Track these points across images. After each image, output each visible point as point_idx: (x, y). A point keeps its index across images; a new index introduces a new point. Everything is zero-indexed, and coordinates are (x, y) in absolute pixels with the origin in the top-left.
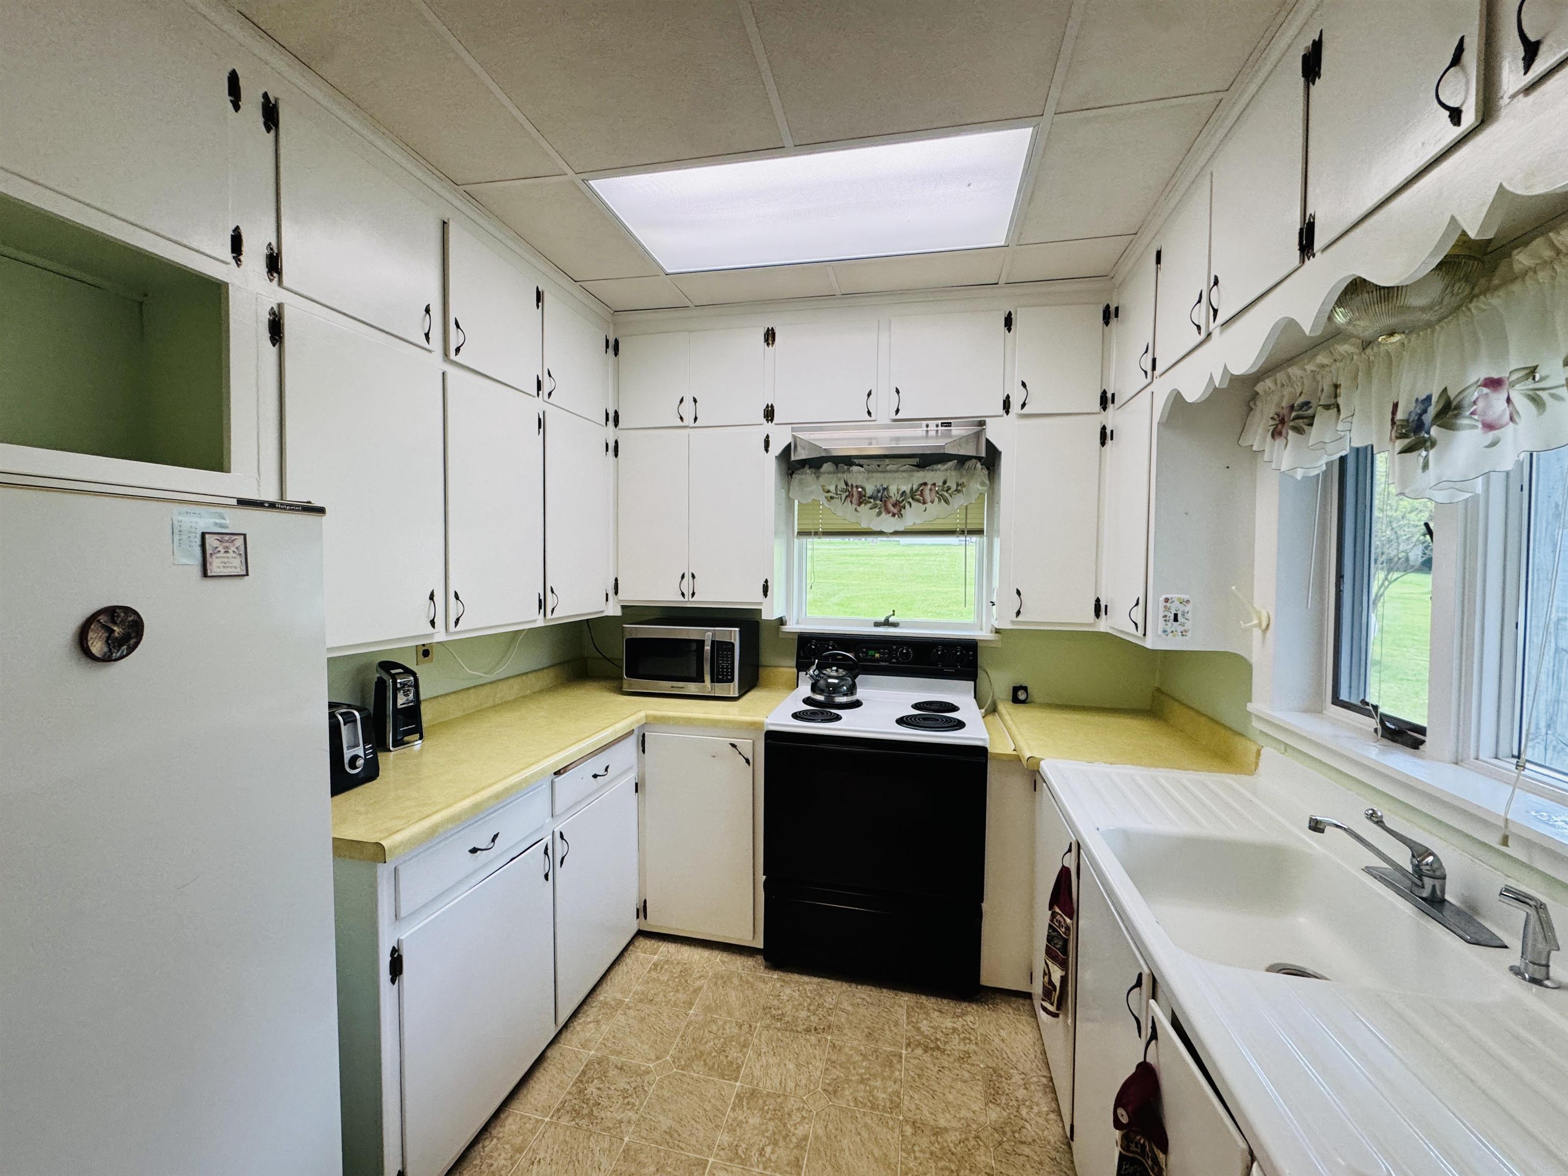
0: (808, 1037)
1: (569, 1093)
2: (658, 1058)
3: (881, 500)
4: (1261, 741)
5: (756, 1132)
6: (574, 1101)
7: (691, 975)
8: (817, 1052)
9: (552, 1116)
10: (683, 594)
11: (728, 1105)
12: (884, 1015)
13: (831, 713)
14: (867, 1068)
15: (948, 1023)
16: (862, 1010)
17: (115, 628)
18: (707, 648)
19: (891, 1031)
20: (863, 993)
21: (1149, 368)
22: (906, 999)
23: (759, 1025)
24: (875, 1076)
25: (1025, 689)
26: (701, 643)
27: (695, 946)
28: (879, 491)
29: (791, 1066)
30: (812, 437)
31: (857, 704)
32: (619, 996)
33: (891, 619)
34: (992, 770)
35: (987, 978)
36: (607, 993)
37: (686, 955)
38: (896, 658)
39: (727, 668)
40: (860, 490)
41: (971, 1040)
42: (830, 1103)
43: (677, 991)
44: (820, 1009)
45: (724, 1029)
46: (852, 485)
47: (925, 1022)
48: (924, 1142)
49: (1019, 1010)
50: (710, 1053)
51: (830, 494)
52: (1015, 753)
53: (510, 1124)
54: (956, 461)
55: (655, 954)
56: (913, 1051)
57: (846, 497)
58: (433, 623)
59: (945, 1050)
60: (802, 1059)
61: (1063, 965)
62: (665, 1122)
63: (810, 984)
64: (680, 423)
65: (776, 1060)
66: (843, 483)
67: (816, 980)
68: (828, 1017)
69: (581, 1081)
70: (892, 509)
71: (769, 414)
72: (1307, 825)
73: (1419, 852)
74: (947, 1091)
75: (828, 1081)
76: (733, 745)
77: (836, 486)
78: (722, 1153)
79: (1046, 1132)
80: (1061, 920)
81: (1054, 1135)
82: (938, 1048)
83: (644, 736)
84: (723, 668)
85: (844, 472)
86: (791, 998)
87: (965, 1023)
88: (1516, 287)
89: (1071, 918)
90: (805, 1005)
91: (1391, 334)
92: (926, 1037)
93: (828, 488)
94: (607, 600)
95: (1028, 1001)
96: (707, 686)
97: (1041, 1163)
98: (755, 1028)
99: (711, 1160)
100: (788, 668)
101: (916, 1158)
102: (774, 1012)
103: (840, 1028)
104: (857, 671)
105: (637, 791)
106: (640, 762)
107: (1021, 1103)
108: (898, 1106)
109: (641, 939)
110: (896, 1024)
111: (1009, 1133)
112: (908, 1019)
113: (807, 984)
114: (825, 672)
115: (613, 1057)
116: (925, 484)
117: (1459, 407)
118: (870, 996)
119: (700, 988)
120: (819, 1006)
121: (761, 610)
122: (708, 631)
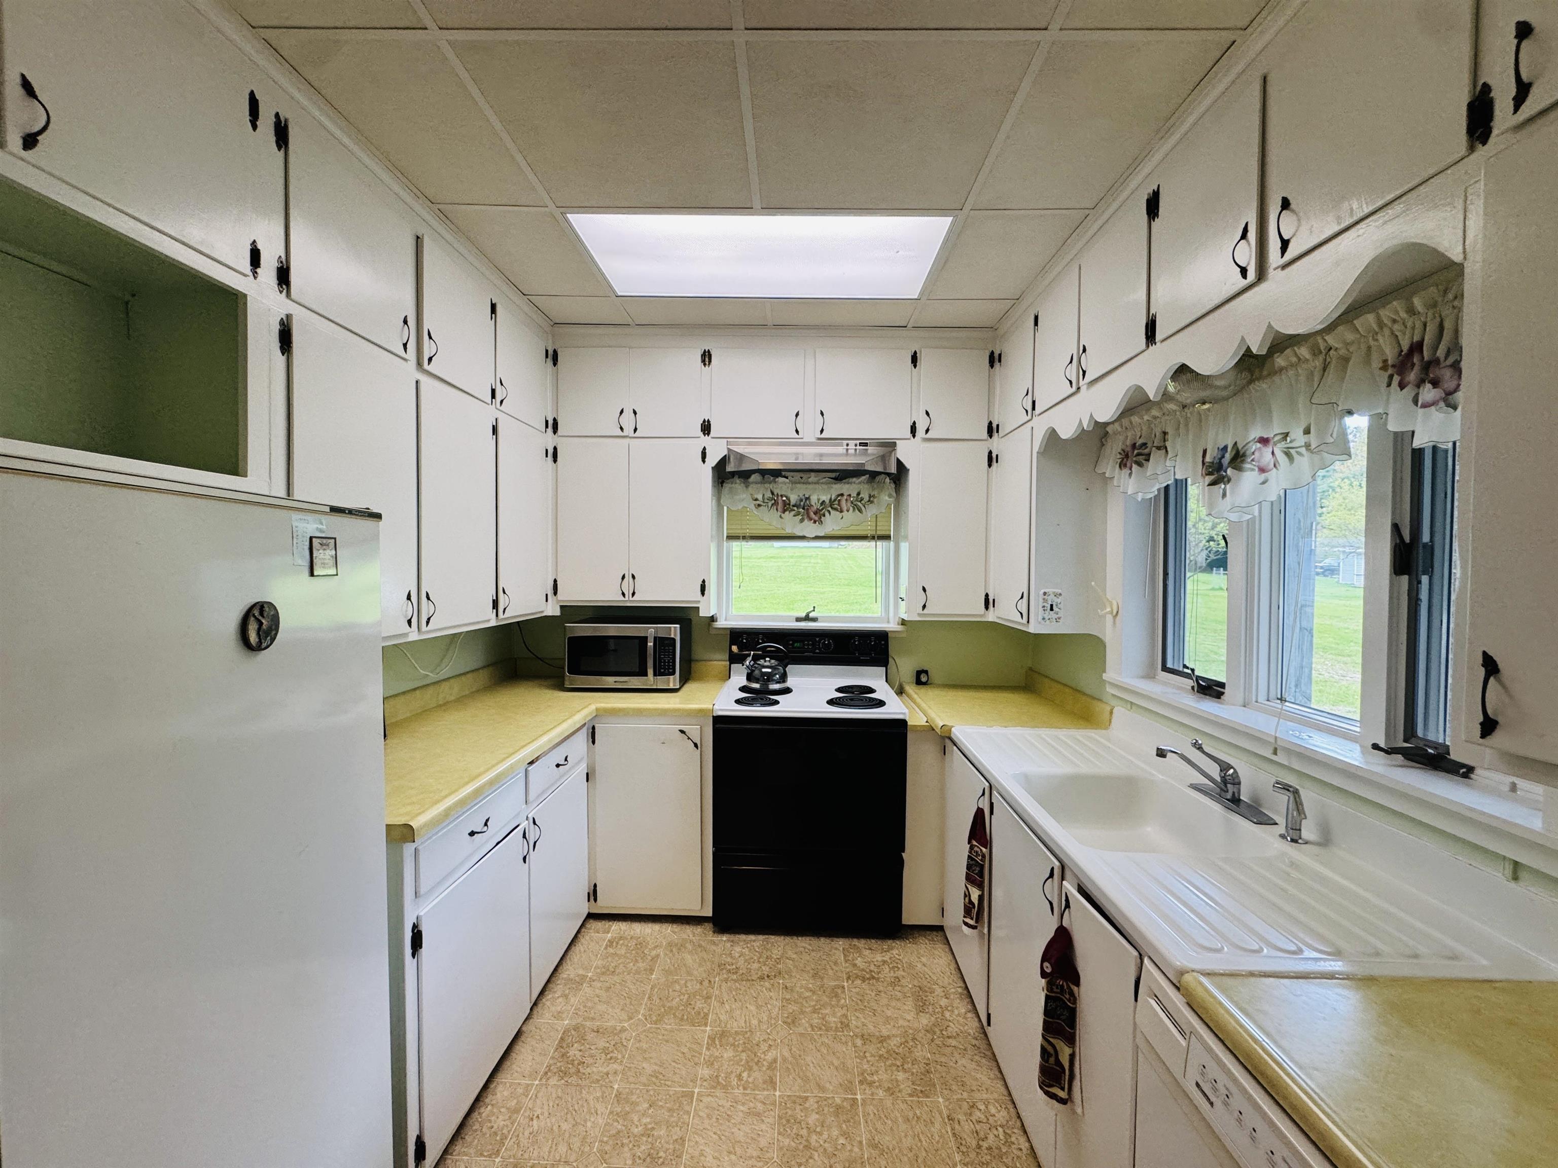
0: (762, 983)
1: (553, 1058)
2: (631, 1018)
3: (803, 509)
4: (1113, 702)
5: (731, 1063)
6: (559, 1064)
7: (646, 947)
8: (772, 994)
9: (541, 1079)
10: (623, 594)
11: (702, 1047)
12: (824, 957)
13: (770, 699)
14: (817, 1001)
15: (879, 957)
16: (805, 956)
17: (264, 621)
18: (650, 644)
19: (833, 969)
20: (804, 943)
21: (1029, 409)
22: (840, 944)
23: (717, 979)
24: (824, 1006)
25: (926, 672)
26: (644, 639)
27: (645, 922)
28: (801, 500)
29: (752, 1008)
30: (746, 450)
31: (787, 691)
32: (581, 972)
33: (811, 615)
34: (910, 737)
35: (908, 918)
36: (569, 971)
37: (638, 931)
38: (819, 649)
39: (669, 662)
40: (784, 498)
41: (899, 968)
42: (791, 1032)
43: (637, 961)
44: (769, 960)
45: (686, 987)
46: (778, 494)
47: (859, 959)
48: (871, 1048)
49: (933, 940)
50: (677, 1008)
51: (758, 502)
52: (927, 724)
53: (501, 1092)
54: (868, 476)
55: (608, 932)
56: (853, 982)
57: (772, 505)
58: (409, 622)
59: (879, 978)
60: (760, 1001)
61: (980, 886)
62: (649, 1068)
63: (757, 941)
64: (620, 433)
65: (738, 1004)
66: (770, 492)
67: (761, 937)
68: (777, 966)
69: (562, 1047)
70: (812, 514)
71: (706, 428)
72: (1155, 753)
73: (1224, 767)
74: (885, 1009)
75: (785, 1015)
76: (682, 732)
77: (764, 495)
78: (705, 1083)
79: (966, 1028)
80: (978, 850)
81: (972, 1029)
82: (873, 978)
83: (594, 728)
84: (665, 662)
85: (770, 483)
86: (741, 955)
87: (892, 956)
88: (1276, 379)
89: (986, 848)
90: (756, 958)
91: (1204, 403)
92: (863, 970)
93: (756, 496)
94: (547, 601)
95: (941, 933)
96: (650, 680)
97: (965, 1050)
98: (715, 982)
99: (696, 1090)
100: (719, 662)
101: (868, 1061)
102: (729, 967)
103: (789, 972)
104: (787, 661)
105: (587, 781)
106: (590, 754)
107: (943, 1009)
108: (848, 1025)
109: (591, 921)
110: (836, 963)
111: (939, 1032)
112: (845, 958)
113: (754, 941)
114: (759, 662)
115: (588, 1024)
116: (842, 495)
117: (1244, 455)
118: (810, 945)
119: (658, 956)
120: (767, 958)
121: (698, 608)
122: (651, 628)
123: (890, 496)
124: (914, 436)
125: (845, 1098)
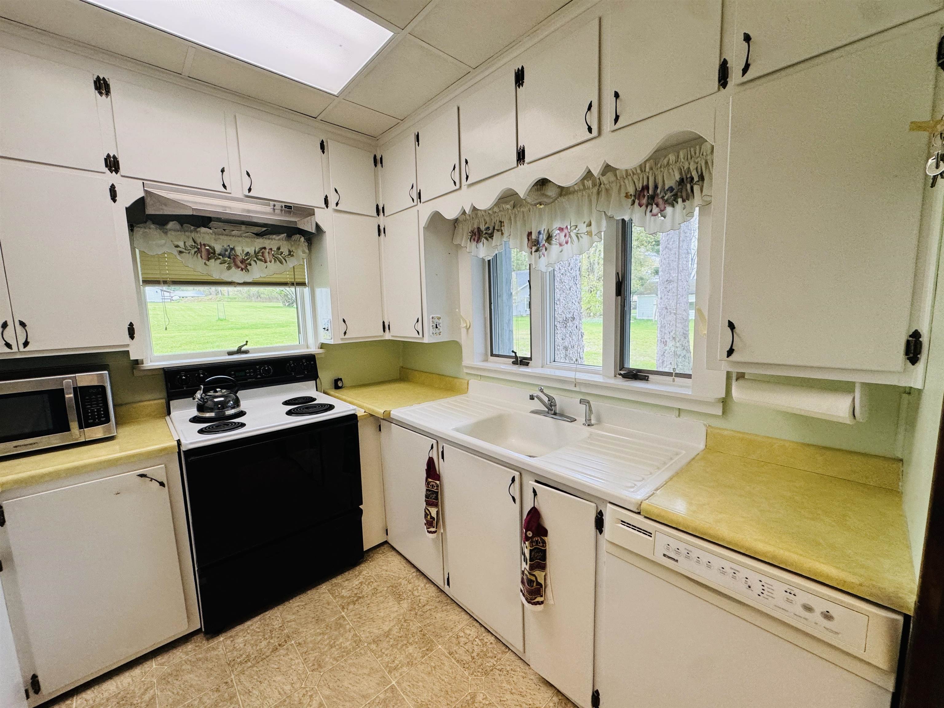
3: (229, 257)
4: (467, 378)
7: (133, 697)
10: (8, 345)
13: (235, 423)
14: (329, 638)
15: (356, 582)
16: (302, 612)
18: (69, 395)
19: (328, 609)
20: (296, 603)
21: (415, 197)
22: (324, 588)
23: (233, 676)
24: (336, 639)
25: (341, 379)
26: (60, 392)
28: (226, 250)
31: (244, 413)
33: (244, 349)
35: (367, 545)
38: (260, 374)
39: (99, 411)
40: (207, 248)
41: (372, 582)
44: (274, 632)
46: (200, 243)
47: (343, 591)
48: (384, 645)
49: (384, 552)
51: (179, 249)
54: (286, 234)
56: (347, 609)
57: (195, 252)
59: (363, 596)
61: (437, 505)
66: (191, 240)
70: (240, 264)
71: (112, 164)
73: (550, 399)
74: (379, 614)
75: (310, 665)
77: (185, 243)
80: (433, 483)
81: (433, 592)
82: (360, 598)
84: (93, 412)
85: (191, 232)
86: (245, 643)
91: (541, 205)
93: (176, 243)
95: (385, 546)
96: (71, 435)
102: (239, 660)
103: (296, 632)
108: (360, 641)
110: (328, 604)
112: (333, 596)
116: (265, 248)
117: (551, 237)
118: (302, 601)
119: (153, 697)
120: (271, 631)
121: (128, 351)
122: (66, 378)
123: (304, 252)
124: (327, 207)
125: (385, 691)
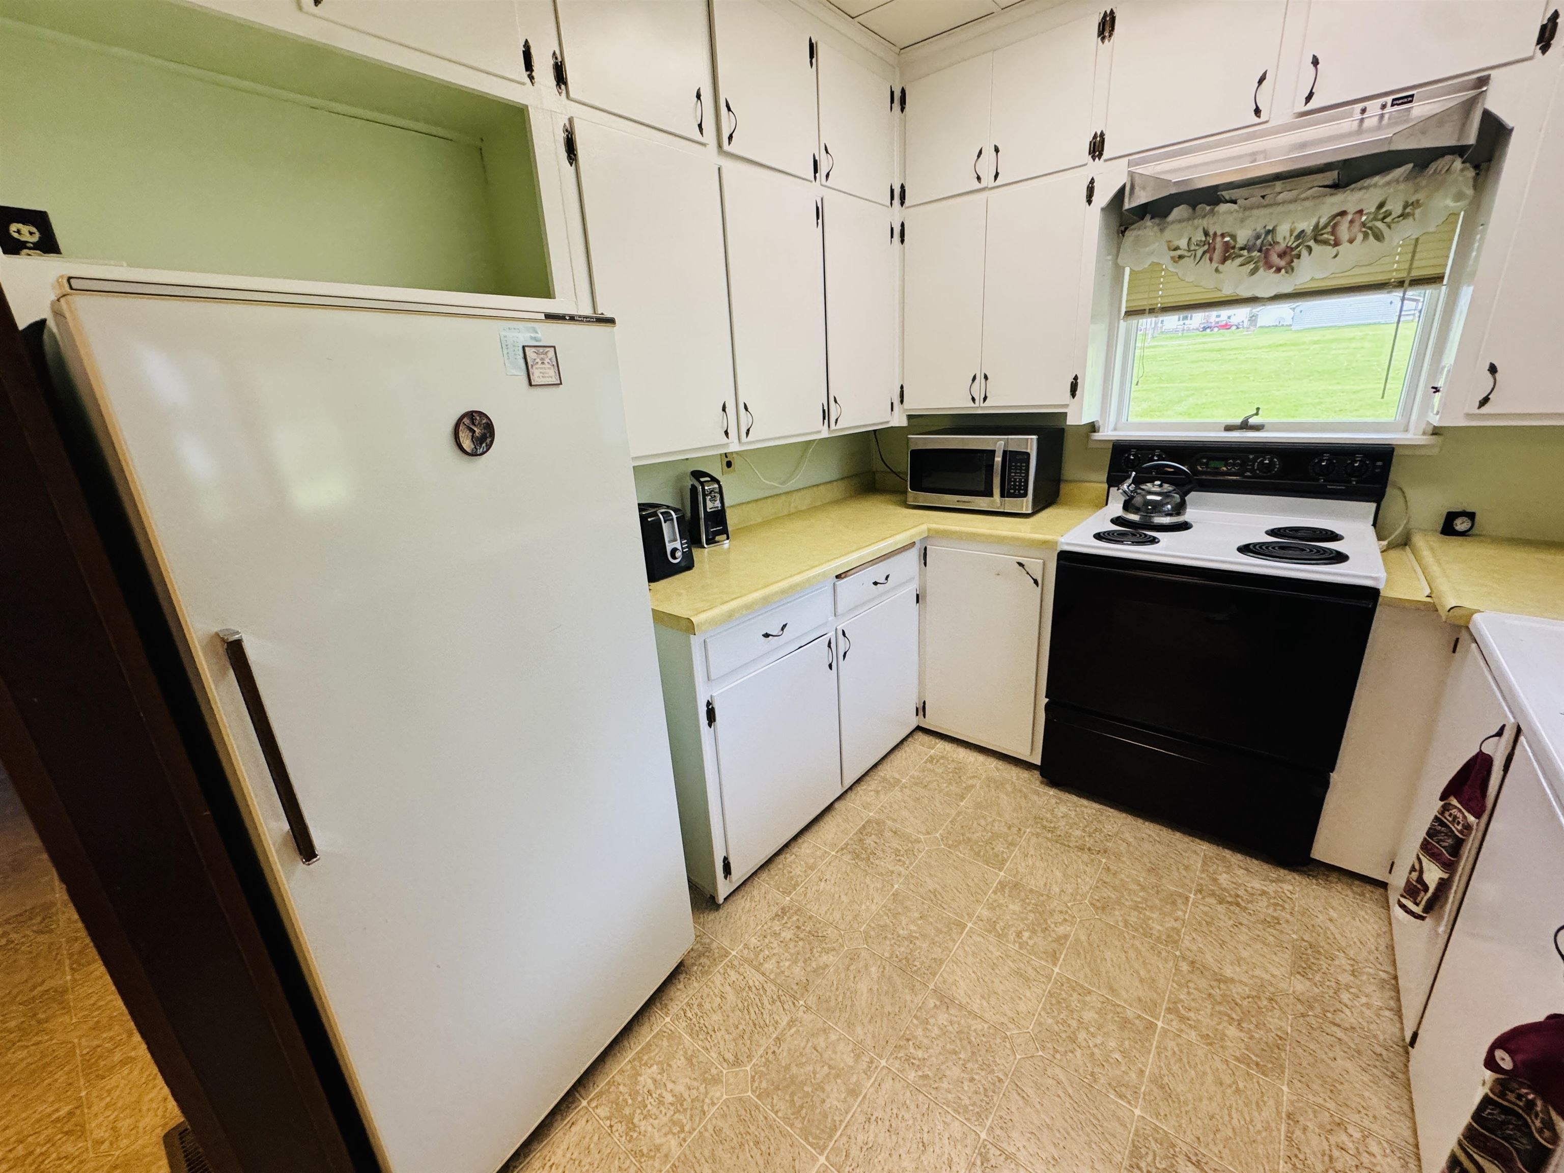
0: (1080, 854)
1: (851, 839)
2: (928, 833)
3: (1260, 251)
5: (1014, 917)
6: (855, 846)
7: (965, 774)
8: (1087, 869)
9: (837, 852)
11: (990, 888)
13: (1146, 535)
14: (1142, 898)
16: (1147, 846)
18: (998, 459)
19: (1180, 873)
22: (1204, 848)
23: (1028, 830)
24: (1152, 908)
27: (971, 749)
28: (1258, 237)
29: (1058, 874)
30: (1159, 168)
32: (898, 776)
34: (1381, 618)
36: (886, 771)
37: (961, 756)
38: (1252, 470)
40: (1227, 239)
41: (1284, 908)
42: (1097, 917)
43: (950, 783)
44: (1098, 833)
45: (993, 826)
46: (1215, 234)
47: (1225, 875)
50: (976, 842)
51: (1179, 252)
52: (1429, 600)
53: (805, 847)
55: (932, 748)
56: (1203, 898)
57: (1204, 253)
58: (726, 433)
59: (1246, 908)
60: (1070, 871)
62: (931, 884)
63: (1089, 808)
64: (977, 185)
66: (1201, 233)
67: (1096, 806)
68: (1105, 842)
69: (862, 833)
70: (1275, 259)
71: (1097, 148)
74: (1240, 947)
75: (1096, 897)
76: (1020, 564)
77: (1190, 239)
78: (980, 923)
79: (1373, 1026)
81: (1384, 1033)
82: (1238, 905)
83: (925, 549)
85: (1204, 217)
86: (1065, 816)
87: (1280, 890)
89: (1478, 816)
90: (1081, 825)
92: (1224, 890)
93: (1176, 243)
94: (892, 410)
97: (1359, 1052)
98: (1025, 832)
99: (970, 925)
100: (1097, 481)
101: (1189, 993)
102: (1046, 823)
103: (1118, 856)
104: (1190, 487)
105: (918, 601)
106: (922, 574)
107: (1341, 987)
108: (1176, 942)
109: (920, 733)
111: (1319, 1010)
112: (1202, 866)
113: (1086, 807)
114: (1143, 487)
115: (889, 823)
116: (1343, 213)
118: (1159, 835)
119: (973, 786)
120: (1096, 830)
121: (1066, 413)
122: (1001, 439)
123: (1458, 197)
124: (1547, 49)
125: (1140, 1016)
